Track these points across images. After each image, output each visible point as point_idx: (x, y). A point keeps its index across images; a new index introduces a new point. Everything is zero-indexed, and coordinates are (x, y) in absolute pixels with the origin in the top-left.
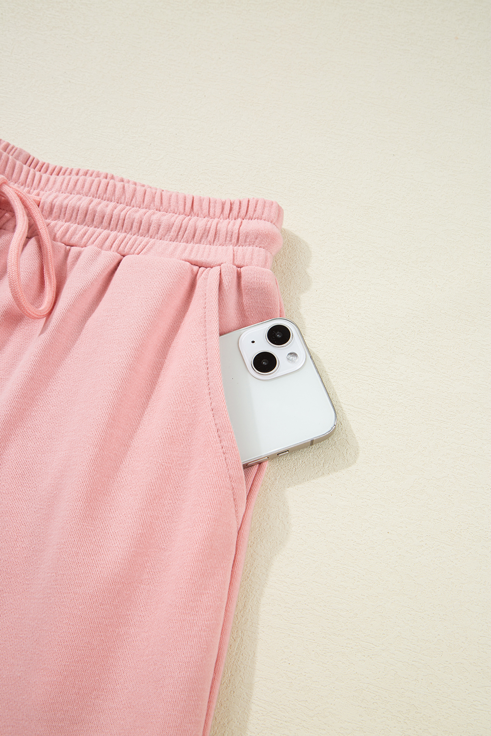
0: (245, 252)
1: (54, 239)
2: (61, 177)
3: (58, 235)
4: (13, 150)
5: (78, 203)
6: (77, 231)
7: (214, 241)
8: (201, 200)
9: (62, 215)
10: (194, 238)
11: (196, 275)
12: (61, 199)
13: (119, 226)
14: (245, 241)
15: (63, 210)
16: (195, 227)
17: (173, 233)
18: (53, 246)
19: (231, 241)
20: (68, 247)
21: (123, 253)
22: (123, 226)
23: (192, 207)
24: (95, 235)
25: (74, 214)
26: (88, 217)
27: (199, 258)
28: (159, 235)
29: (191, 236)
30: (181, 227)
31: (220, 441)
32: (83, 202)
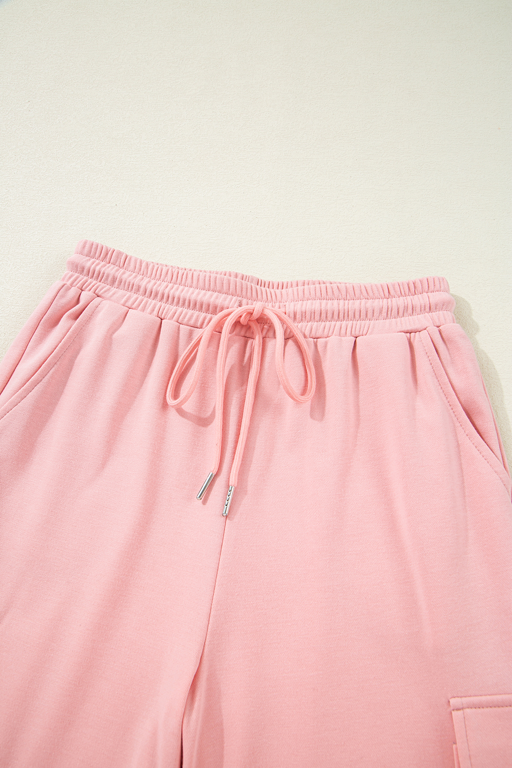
0: (439, 316)
1: (305, 337)
2: (290, 290)
3: (307, 333)
4: (247, 278)
5: (313, 308)
6: (317, 327)
7: (413, 312)
8: (394, 285)
9: (304, 319)
10: (398, 314)
11: (410, 339)
12: (299, 307)
13: (346, 317)
14: (436, 309)
15: (304, 314)
16: (397, 306)
17: (384, 314)
18: (307, 342)
19: (425, 309)
20: (315, 340)
21: (355, 336)
22: (348, 316)
23: (388, 292)
24: (331, 327)
25: (313, 315)
26: (323, 316)
27: (409, 328)
28: (375, 317)
29: (396, 313)
30: (388, 309)
31: (480, 453)
32: (316, 305)
